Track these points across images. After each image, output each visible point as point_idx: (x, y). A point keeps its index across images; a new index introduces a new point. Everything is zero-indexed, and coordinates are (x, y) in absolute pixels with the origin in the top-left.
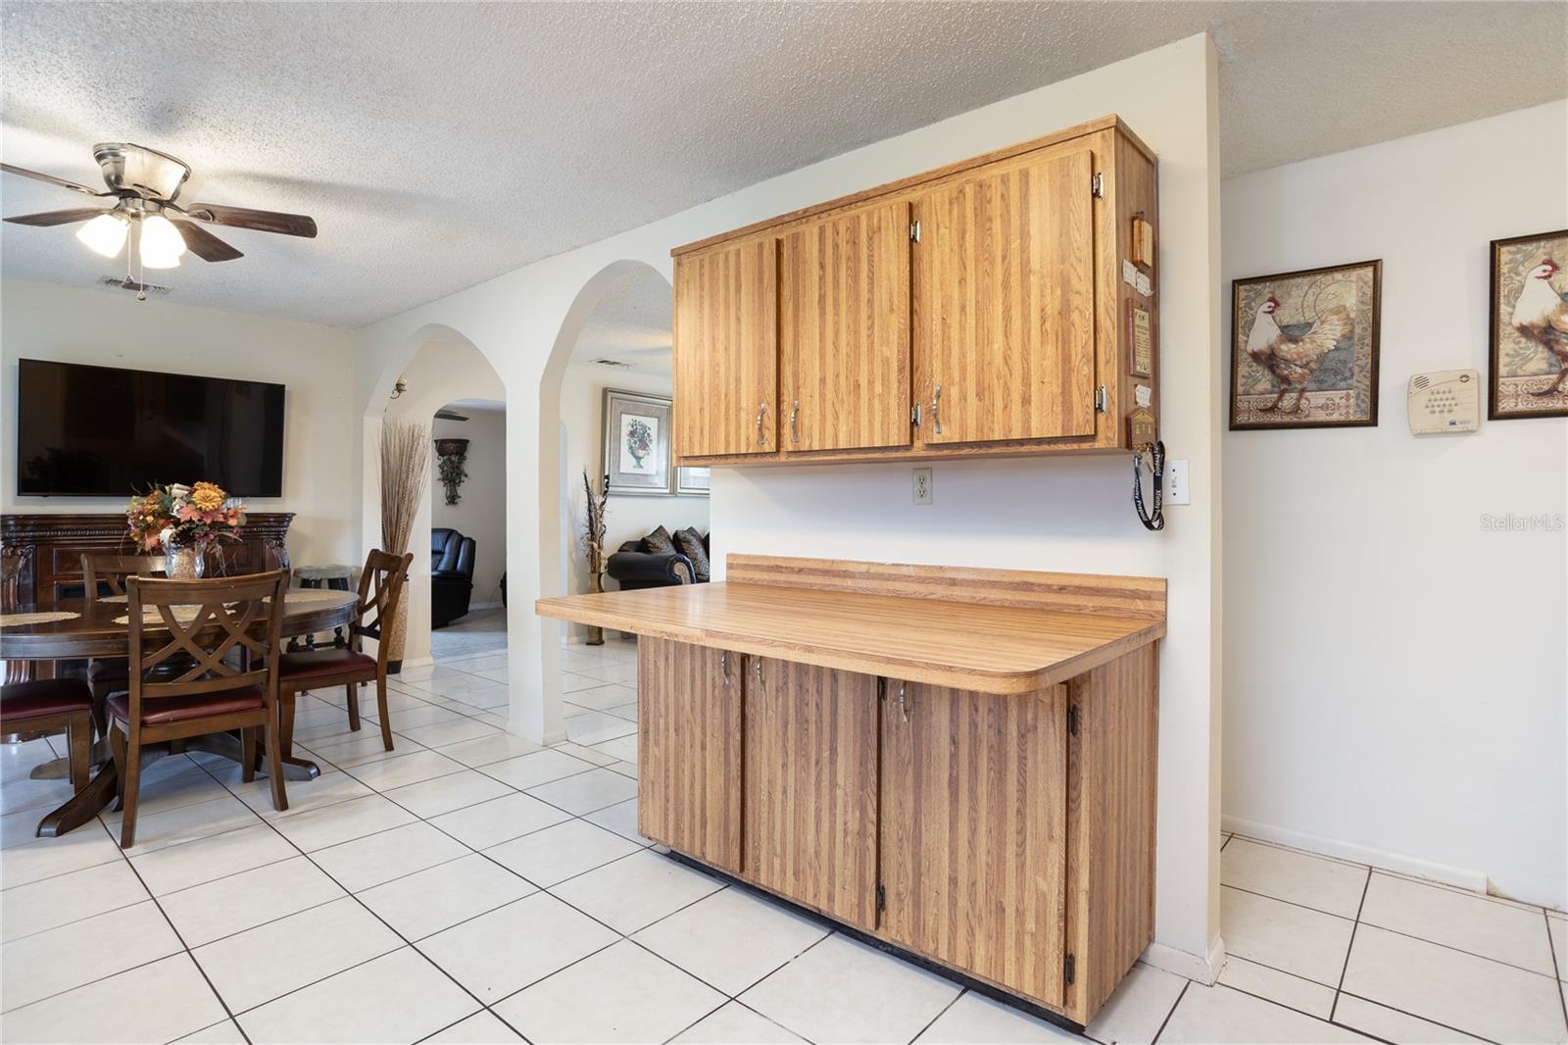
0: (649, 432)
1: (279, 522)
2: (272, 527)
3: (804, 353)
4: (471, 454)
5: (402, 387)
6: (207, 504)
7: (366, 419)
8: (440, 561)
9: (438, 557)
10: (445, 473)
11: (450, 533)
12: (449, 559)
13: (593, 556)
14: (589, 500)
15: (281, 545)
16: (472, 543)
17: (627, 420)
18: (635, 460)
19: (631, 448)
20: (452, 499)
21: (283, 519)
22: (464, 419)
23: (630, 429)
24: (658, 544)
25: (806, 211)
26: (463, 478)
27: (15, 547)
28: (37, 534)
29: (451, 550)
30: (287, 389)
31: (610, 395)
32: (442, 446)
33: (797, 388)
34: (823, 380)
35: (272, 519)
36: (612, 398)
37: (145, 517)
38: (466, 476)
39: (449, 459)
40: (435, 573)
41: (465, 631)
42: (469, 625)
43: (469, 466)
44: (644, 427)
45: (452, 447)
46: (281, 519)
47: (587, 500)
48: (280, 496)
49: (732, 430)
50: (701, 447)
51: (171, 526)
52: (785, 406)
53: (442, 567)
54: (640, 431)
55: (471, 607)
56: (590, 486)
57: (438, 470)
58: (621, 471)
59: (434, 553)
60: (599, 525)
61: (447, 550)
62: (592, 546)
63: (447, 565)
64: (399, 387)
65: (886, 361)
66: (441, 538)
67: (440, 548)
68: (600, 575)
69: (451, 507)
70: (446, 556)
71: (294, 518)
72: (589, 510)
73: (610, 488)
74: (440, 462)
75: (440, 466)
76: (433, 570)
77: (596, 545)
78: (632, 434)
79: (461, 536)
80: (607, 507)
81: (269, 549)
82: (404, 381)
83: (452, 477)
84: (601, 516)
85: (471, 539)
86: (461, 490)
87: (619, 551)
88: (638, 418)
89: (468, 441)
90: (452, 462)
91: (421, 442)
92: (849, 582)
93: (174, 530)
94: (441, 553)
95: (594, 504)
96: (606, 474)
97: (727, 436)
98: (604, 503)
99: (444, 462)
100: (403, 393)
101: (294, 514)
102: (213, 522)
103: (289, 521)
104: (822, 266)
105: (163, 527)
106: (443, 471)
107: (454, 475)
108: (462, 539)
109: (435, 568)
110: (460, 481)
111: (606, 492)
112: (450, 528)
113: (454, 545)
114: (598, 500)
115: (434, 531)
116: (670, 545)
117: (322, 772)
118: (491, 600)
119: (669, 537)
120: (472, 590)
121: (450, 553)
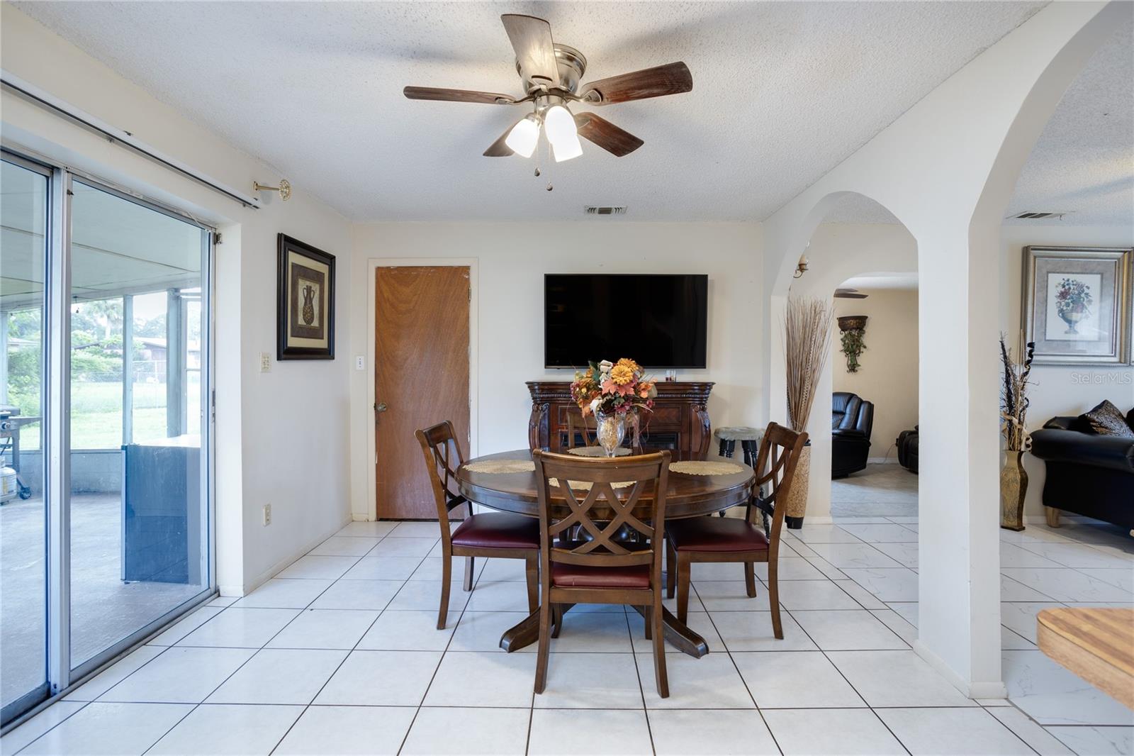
0: (1086, 291)
1: (701, 390)
2: (696, 394)
4: (869, 329)
5: (804, 267)
6: (621, 379)
7: (773, 298)
8: (842, 420)
9: (840, 417)
10: (847, 346)
11: (851, 396)
12: (850, 418)
13: (1010, 432)
14: (1007, 371)
15: (704, 409)
16: (871, 407)
17: (1055, 281)
18: (1067, 324)
19: (1061, 311)
20: (853, 368)
21: (705, 387)
22: (863, 297)
23: (1061, 289)
24: (1106, 423)
26: (862, 349)
27: (539, 404)
28: (550, 395)
29: (851, 410)
30: (709, 278)
31: (1033, 253)
32: (843, 323)
35: (696, 388)
36: (1035, 257)
37: (580, 389)
38: (865, 347)
39: (850, 333)
40: (836, 431)
41: (863, 484)
42: (866, 478)
43: (867, 339)
44: (1081, 287)
45: (852, 322)
46: (703, 388)
47: (1004, 370)
48: (705, 368)
51: (600, 397)
53: (843, 426)
54: (1075, 291)
55: (870, 460)
56: (1007, 354)
57: (841, 343)
58: (1047, 338)
59: (835, 413)
60: (1020, 398)
61: (848, 411)
62: (1010, 421)
63: (848, 424)
64: (801, 267)
66: (842, 401)
67: (842, 409)
68: (1021, 453)
69: (852, 374)
70: (847, 417)
71: (714, 386)
72: (1008, 382)
73: (1035, 358)
74: (842, 336)
75: (842, 339)
76: (833, 429)
77: (1015, 421)
78: (1063, 295)
79: (861, 400)
80: (1029, 378)
81: (695, 413)
82: (805, 261)
83: (853, 348)
84: (1022, 389)
85: (869, 403)
86: (861, 360)
87: (1045, 427)
88: (1072, 277)
89: (867, 317)
90: (853, 336)
91: (822, 317)
93: (601, 401)
94: (843, 413)
95: (1014, 375)
96: (1029, 341)
98: (1026, 373)
99: (845, 336)
100: (805, 272)
101: (713, 384)
102: (626, 394)
103: (710, 389)
105: (593, 398)
106: (845, 343)
107: (854, 347)
108: (861, 402)
109: (836, 426)
110: (860, 352)
111: (1029, 362)
112: (852, 392)
113: (854, 407)
114: (1018, 370)
115: (835, 395)
116: (1125, 425)
117: (710, 650)
118: (887, 456)
119: (1120, 415)
120: (870, 448)
121: (850, 414)
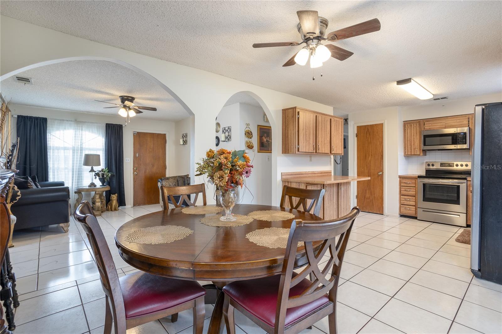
3: (319, 136)
25: (318, 112)
33: (318, 142)
34: (321, 141)
49: (309, 148)
50: (304, 150)
52: (317, 145)
65: (328, 141)
92: (303, 175)
97: (308, 148)
104: (321, 123)
